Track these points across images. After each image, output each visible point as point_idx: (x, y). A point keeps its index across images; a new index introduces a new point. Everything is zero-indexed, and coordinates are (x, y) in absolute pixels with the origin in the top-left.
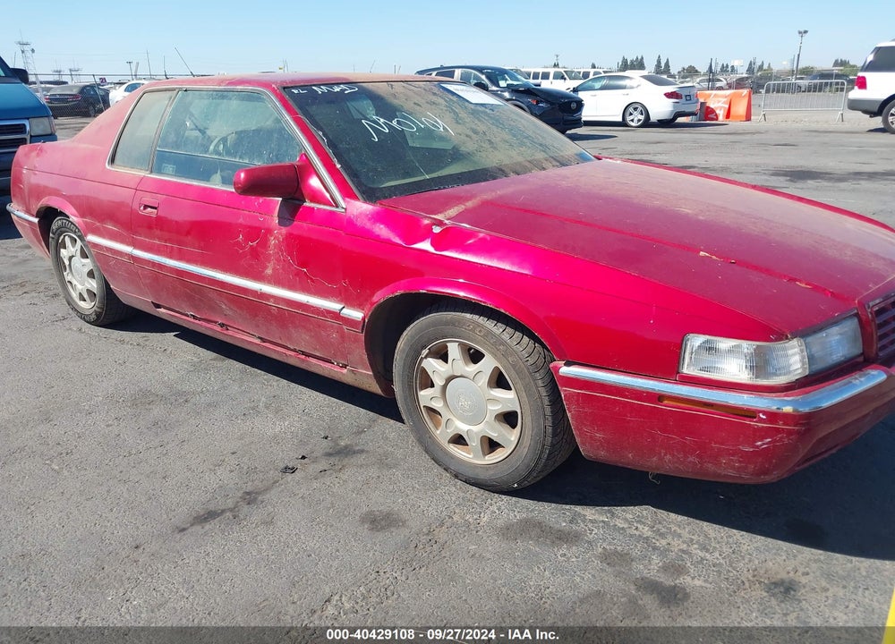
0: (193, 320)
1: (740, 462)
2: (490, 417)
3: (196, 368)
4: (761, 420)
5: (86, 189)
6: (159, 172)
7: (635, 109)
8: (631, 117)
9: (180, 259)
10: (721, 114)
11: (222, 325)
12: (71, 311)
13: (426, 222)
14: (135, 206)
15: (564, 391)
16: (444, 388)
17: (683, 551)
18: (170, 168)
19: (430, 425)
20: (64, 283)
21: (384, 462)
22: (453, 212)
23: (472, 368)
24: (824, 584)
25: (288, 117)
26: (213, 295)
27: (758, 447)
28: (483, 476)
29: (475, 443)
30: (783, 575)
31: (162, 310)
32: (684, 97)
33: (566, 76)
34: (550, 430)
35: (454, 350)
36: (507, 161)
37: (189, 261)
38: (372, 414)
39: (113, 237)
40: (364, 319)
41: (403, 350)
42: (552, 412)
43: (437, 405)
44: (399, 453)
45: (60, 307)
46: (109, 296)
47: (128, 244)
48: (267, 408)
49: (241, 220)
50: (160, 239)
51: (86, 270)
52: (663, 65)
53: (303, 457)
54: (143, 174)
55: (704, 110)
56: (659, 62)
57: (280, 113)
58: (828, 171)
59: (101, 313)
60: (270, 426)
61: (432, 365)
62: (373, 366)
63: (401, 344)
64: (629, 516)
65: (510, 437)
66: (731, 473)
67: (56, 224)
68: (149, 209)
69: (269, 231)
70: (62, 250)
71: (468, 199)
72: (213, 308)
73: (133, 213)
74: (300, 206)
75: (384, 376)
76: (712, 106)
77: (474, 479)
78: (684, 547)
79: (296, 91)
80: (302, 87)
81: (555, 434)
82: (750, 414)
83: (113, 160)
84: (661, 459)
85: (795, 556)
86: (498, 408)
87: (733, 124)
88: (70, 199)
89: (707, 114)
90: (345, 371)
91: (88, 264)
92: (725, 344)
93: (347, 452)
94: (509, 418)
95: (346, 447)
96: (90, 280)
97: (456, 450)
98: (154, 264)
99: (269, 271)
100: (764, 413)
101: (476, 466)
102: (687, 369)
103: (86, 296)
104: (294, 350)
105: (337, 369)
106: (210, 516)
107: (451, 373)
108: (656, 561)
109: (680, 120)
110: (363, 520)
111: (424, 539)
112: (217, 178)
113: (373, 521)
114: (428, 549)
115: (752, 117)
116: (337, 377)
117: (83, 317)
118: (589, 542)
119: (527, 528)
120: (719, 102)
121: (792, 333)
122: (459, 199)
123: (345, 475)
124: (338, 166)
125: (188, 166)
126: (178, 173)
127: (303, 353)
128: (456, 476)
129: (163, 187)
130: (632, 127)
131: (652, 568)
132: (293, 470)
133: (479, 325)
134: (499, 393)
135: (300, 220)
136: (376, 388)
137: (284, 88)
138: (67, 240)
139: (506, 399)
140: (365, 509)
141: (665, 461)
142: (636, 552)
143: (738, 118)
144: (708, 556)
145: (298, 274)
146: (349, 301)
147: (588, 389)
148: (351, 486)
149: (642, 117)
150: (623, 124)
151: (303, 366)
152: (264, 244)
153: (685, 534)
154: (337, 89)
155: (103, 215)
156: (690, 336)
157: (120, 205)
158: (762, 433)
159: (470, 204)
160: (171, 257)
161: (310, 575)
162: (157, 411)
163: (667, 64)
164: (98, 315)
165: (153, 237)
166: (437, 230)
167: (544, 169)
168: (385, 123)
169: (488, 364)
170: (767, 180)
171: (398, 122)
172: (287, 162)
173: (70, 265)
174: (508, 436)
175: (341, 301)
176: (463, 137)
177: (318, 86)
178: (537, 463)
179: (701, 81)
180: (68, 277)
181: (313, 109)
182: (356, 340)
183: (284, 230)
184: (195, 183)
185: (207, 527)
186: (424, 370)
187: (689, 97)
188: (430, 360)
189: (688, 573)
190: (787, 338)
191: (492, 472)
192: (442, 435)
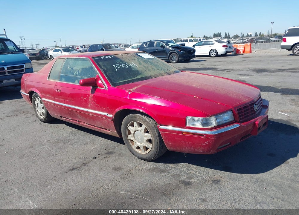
0: (70, 120)
1: (203, 148)
2: (145, 141)
3: (72, 133)
4: (205, 137)
5: (42, 86)
6: (61, 80)
7: (213, 51)
8: (212, 54)
9: (67, 103)
10: (242, 51)
11: (78, 121)
12: (38, 119)
13: (127, 91)
14: (55, 89)
15: (161, 132)
16: (134, 134)
17: (194, 174)
18: (64, 79)
19: (131, 144)
20: (35, 111)
21: (120, 155)
22: (134, 89)
23: (140, 128)
24: (228, 180)
25: (94, 66)
26: (75, 113)
27: (206, 144)
28: (144, 157)
29: (142, 148)
30: (218, 179)
31: (63, 118)
32: (229, 47)
33: (193, 41)
34: (159, 143)
35: (135, 124)
36: (153, 74)
37: (69, 104)
38: (118, 143)
39: (49, 98)
40: (113, 117)
41: (123, 125)
42: (159, 138)
43: (132, 139)
44: (124, 153)
45: (35, 118)
46: (48, 115)
47: (53, 100)
48: (90, 143)
49: (82, 93)
50: (61, 98)
51: (42, 107)
52: (227, 35)
53: (99, 155)
54: (57, 81)
55: (236, 50)
56: (226, 34)
57: (92, 65)
58: (271, 69)
59: (46, 119)
60: (91, 147)
61: (131, 128)
62: (116, 129)
63: (123, 123)
64: (182, 166)
65: (150, 146)
66: (202, 151)
67: (33, 95)
68: (58, 91)
69: (89, 95)
70: (35, 102)
71: (139, 85)
72: (76, 116)
73: (54, 91)
74: (96, 88)
75: (119, 132)
76: (239, 49)
77: (143, 158)
78: (194, 173)
79: (96, 58)
80: (98, 57)
81: (160, 144)
82: (202, 135)
83: (49, 78)
84: (185, 149)
85: (222, 174)
86: (146, 138)
87: (246, 55)
88: (37, 88)
89: (237, 51)
90: (110, 131)
91: (42, 105)
92: (196, 118)
93: (111, 153)
94: (150, 141)
95: (110, 152)
96: (43, 110)
97: (138, 151)
98: (60, 105)
99: (89, 106)
100: (205, 135)
101: (143, 154)
102: (188, 125)
103: (42, 114)
104: (97, 127)
105: (108, 131)
106: (74, 169)
107: (135, 130)
108: (186, 176)
109: (228, 54)
110: (113, 169)
111: (128, 173)
112: (76, 81)
113: (115, 169)
114: (128, 175)
115: (252, 52)
116: (108, 133)
117: (41, 120)
118: (170, 172)
119: (155, 169)
120: (241, 47)
121: (211, 115)
122: (137, 85)
123: (109, 159)
124: (106, 78)
125: (68, 79)
126: (66, 81)
127: (99, 127)
128: (138, 158)
129: (63, 84)
130: (212, 57)
131: (185, 178)
132: (96, 158)
133: (140, 117)
134: (147, 134)
135: (96, 92)
136: (118, 136)
137: (93, 57)
138: (37, 99)
139: (148, 136)
140: (114, 166)
141: (186, 149)
142: (181, 174)
143: (247, 52)
144: (200, 175)
145: (97, 106)
146: (109, 112)
147: (166, 132)
148: (111, 161)
149: (216, 54)
150: (210, 56)
151: (99, 131)
152: (88, 98)
153: (195, 170)
154: (107, 57)
155: (47, 92)
156: (188, 117)
157: (51, 90)
158: (206, 140)
159: (139, 86)
160: (64, 103)
161: (98, 181)
162: (61, 144)
163: (229, 35)
164: (45, 119)
165: (60, 98)
166: (130, 93)
167: (163, 76)
168: (119, 66)
169: (144, 127)
170: (250, 73)
171: (123, 65)
172: (93, 77)
173: (37, 106)
174: (150, 145)
175: (107, 113)
176: (141, 68)
177: (102, 56)
178: (157, 152)
179: (239, 40)
180: (37, 109)
181: (101, 63)
182: (111, 123)
183: (93, 95)
184: (70, 83)
185: (73, 171)
186: (129, 130)
187: (230, 47)
188: (130, 127)
189: (193, 179)
190: (210, 116)
191: (146, 156)
192: (134, 147)
